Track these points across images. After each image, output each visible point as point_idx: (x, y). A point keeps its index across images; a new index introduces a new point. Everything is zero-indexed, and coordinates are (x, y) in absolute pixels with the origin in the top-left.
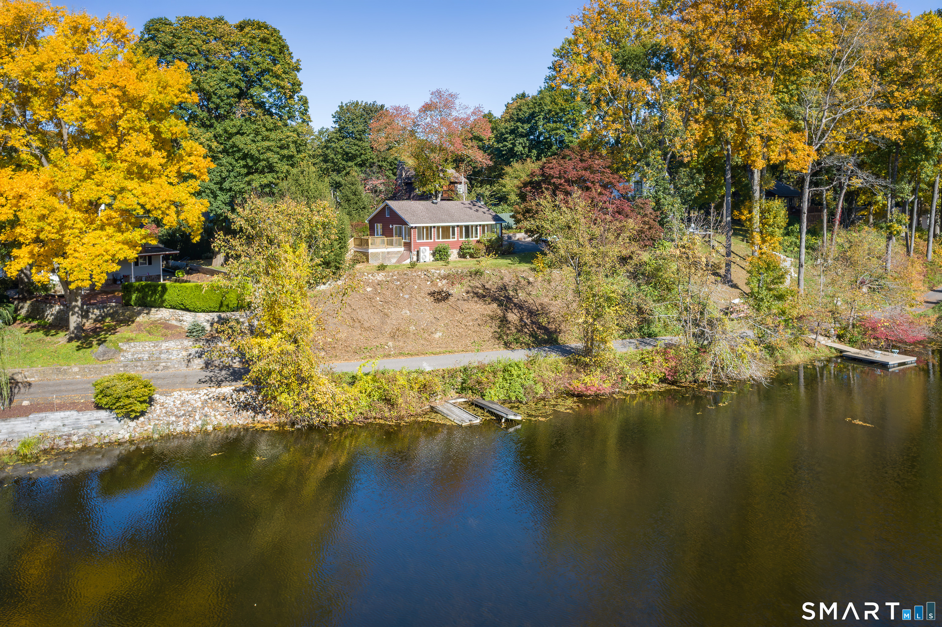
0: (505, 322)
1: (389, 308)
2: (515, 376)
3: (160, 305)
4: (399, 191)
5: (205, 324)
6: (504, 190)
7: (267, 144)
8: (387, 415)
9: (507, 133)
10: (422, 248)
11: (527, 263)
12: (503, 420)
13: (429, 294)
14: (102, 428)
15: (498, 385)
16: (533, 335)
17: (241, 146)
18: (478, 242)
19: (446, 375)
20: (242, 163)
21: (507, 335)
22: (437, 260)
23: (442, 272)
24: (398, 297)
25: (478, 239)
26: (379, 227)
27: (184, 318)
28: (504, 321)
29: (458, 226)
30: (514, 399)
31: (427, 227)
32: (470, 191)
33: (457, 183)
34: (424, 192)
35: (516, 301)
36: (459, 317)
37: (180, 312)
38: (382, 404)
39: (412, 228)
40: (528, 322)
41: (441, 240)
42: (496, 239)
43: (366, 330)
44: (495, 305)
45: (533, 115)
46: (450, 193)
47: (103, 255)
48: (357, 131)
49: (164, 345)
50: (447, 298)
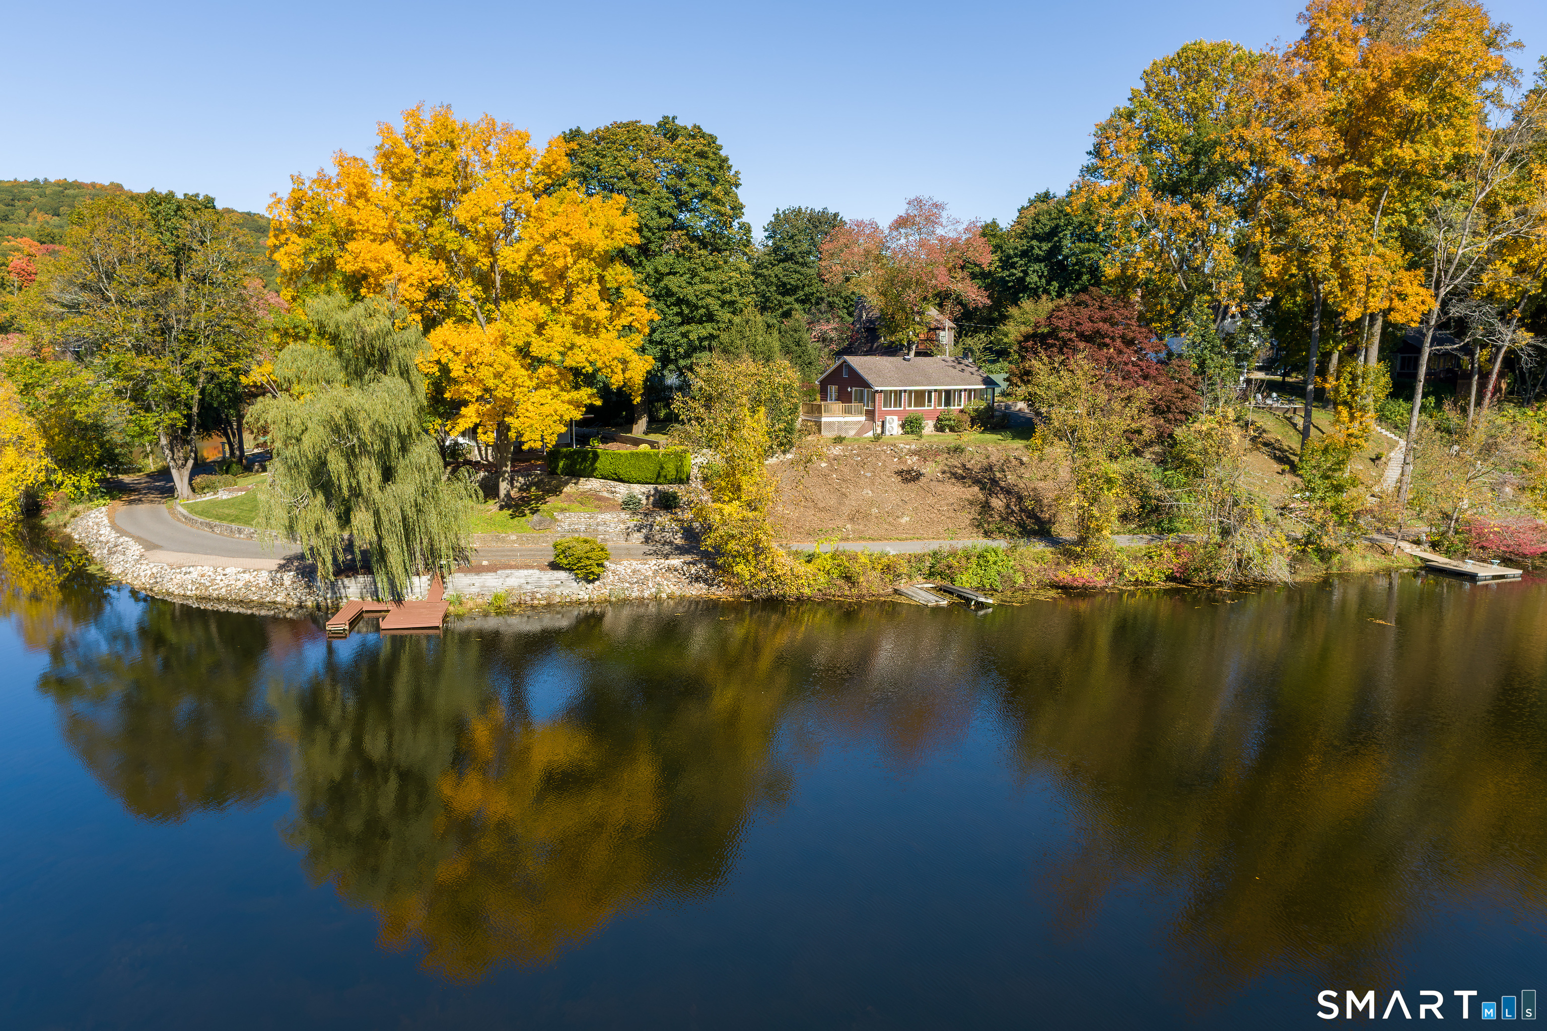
0: (986, 509)
1: (848, 487)
2: (991, 562)
3: (590, 475)
4: (857, 339)
5: (640, 496)
6: (1006, 340)
7: (707, 287)
8: (847, 593)
9: (1016, 255)
10: (888, 417)
11: (1022, 439)
12: (973, 603)
13: (896, 473)
14: (562, 588)
15: (971, 572)
16: (1021, 525)
17: (675, 289)
18: (962, 411)
19: (913, 559)
20: (676, 309)
21: (989, 523)
22: (907, 433)
23: (913, 447)
24: (858, 475)
25: (962, 407)
26: (833, 389)
27: (617, 490)
28: (986, 507)
29: (935, 391)
30: (988, 587)
31: (896, 392)
32: (956, 342)
33: (938, 329)
34: (893, 343)
35: (1003, 484)
36: (931, 500)
37: (612, 483)
38: (841, 582)
39: (877, 391)
40: (1016, 509)
41: (913, 408)
42: (984, 408)
43: (820, 510)
44: (976, 489)
45: (1054, 231)
46: (928, 344)
47: (552, 415)
48: (800, 253)
49: (601, 517)
50: (918, 478)
